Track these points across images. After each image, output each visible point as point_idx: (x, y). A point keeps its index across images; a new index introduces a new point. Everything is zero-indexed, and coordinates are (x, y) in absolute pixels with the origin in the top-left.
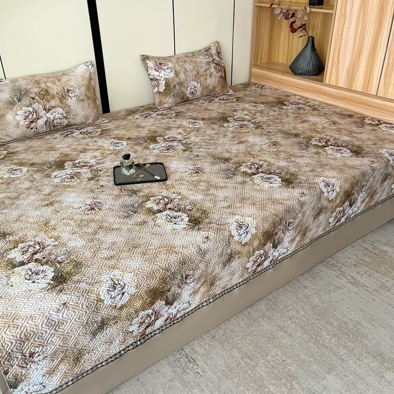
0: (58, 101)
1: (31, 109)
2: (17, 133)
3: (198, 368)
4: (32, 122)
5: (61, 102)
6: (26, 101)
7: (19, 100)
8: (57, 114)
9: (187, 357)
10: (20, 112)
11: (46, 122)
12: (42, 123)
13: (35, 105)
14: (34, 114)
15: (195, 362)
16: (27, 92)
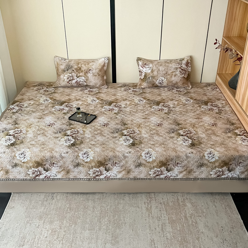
0: (84, 74)
1: (71, 75)
2: (63, 84)
4: (70, 81)
5: (85, 75)
6: (70, 71)
7: (67, 70)
8: (82, 79)
10: (66, 75)
11: (76, 82)
12: (74, 82)
13: (73, 74)
14: (72, 78)
16: (72, 67)
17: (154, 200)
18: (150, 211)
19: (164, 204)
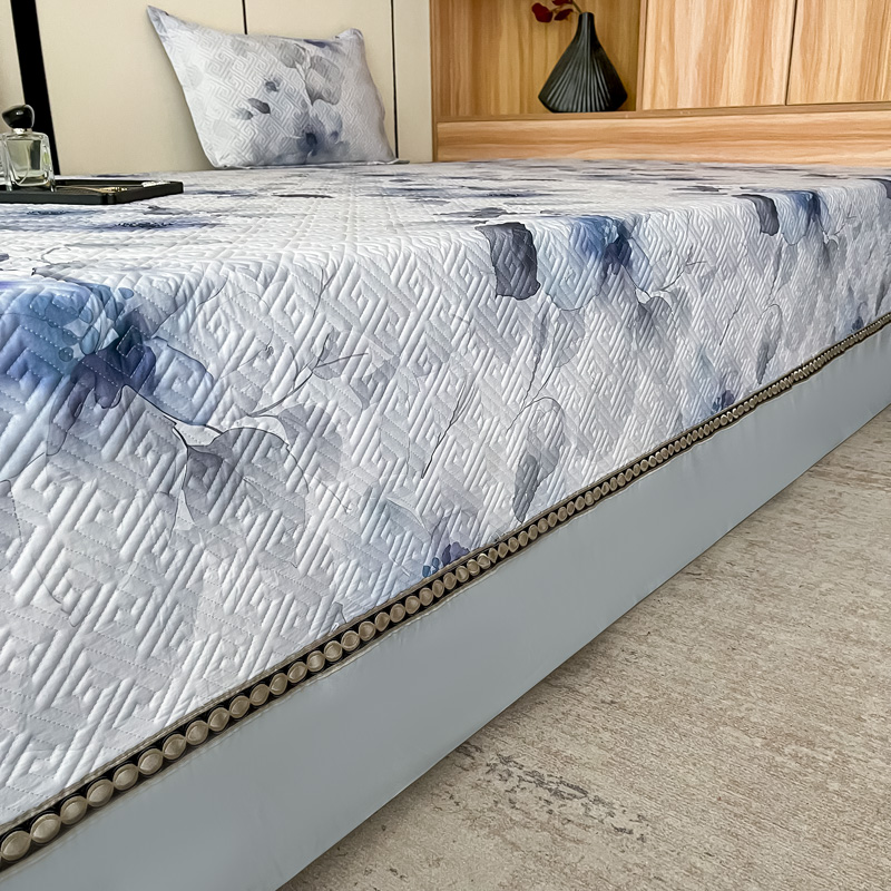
3: (611, 815)
9: (540, 783)
15: (585, 793)
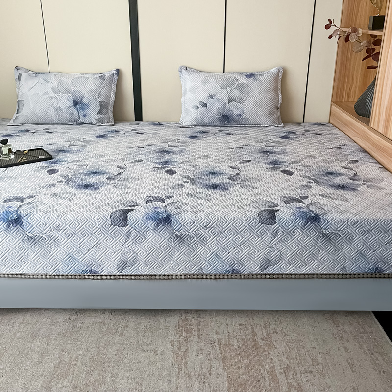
17: (196, 336)
18: (183, 361)
19: (220, 345)
